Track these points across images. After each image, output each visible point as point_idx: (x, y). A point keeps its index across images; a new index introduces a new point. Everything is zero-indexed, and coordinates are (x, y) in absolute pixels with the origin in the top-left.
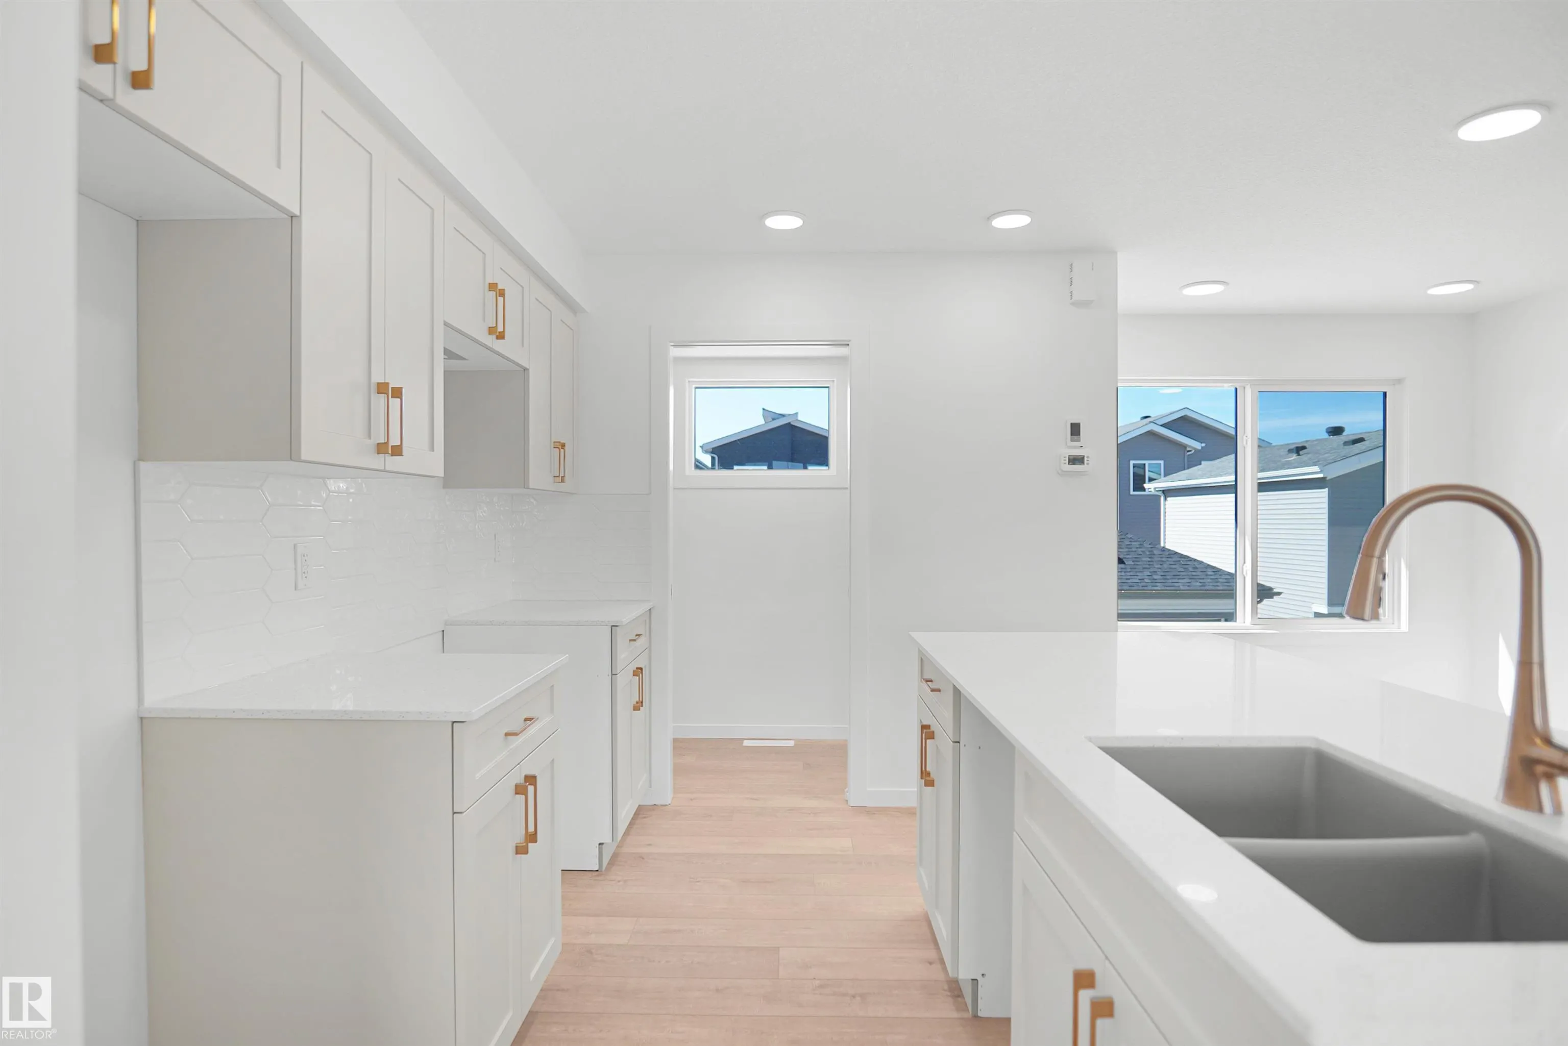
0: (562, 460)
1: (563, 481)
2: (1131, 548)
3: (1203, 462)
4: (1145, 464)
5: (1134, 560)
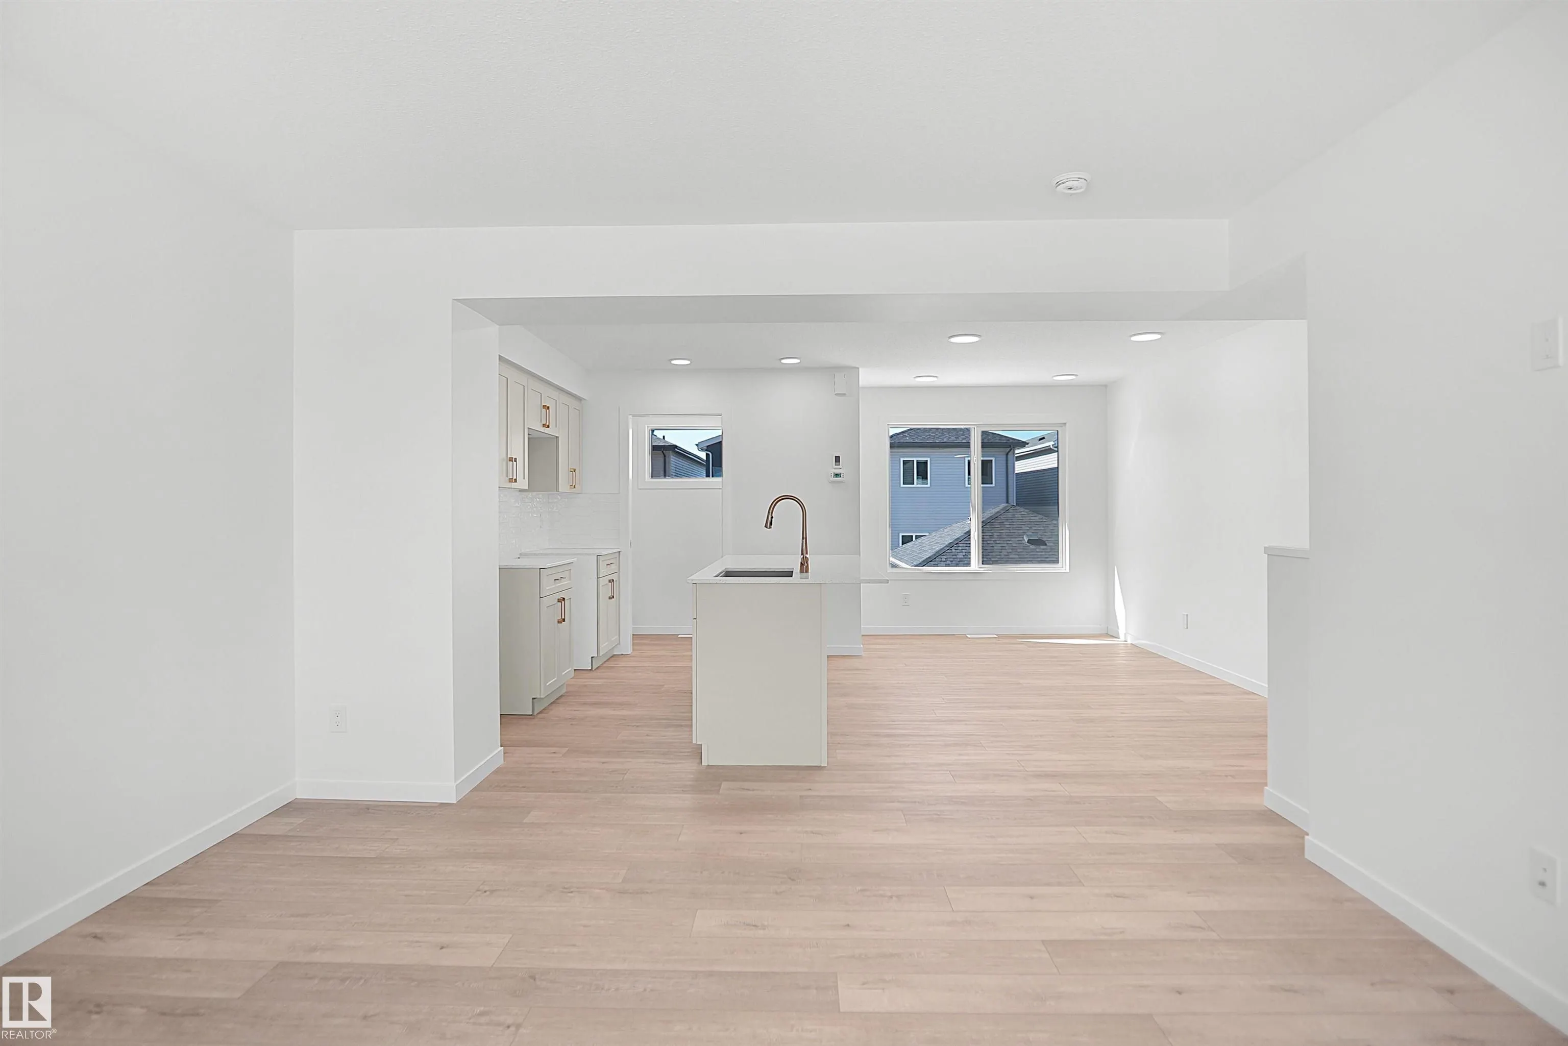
0: (574, 478)
1: (574, 487)
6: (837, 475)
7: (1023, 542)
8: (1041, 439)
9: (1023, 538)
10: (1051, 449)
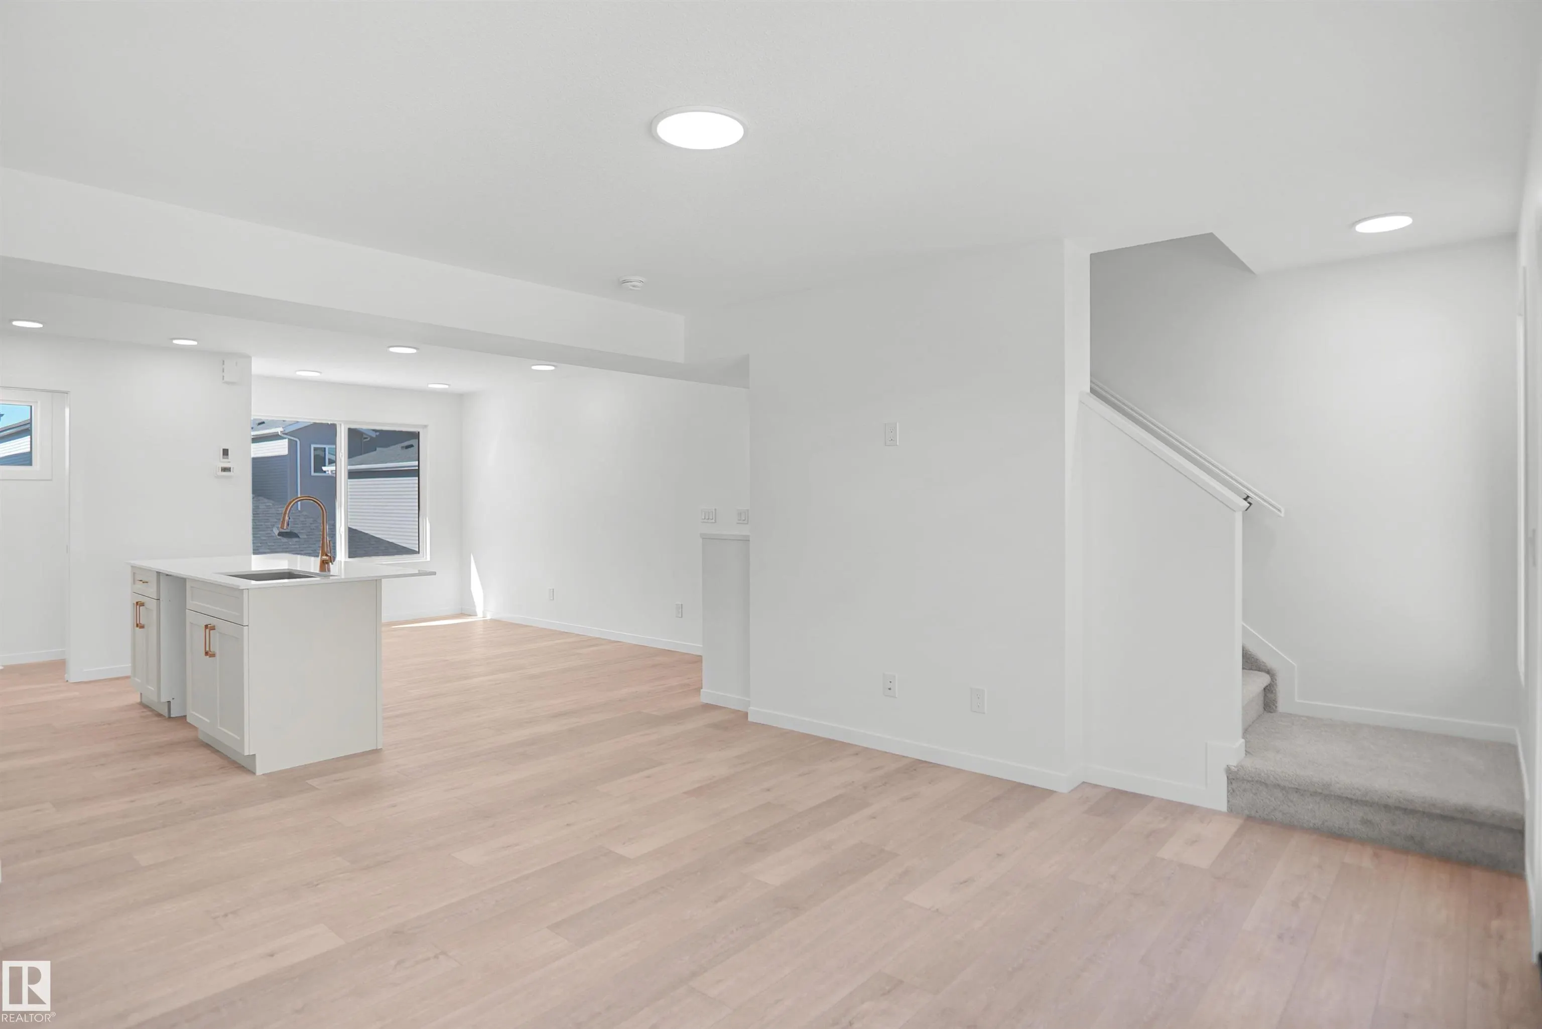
2: (305, 524)
3: (377, 449)
4: (325, 448)
5: (308, 534)
6: (225, 469)
7: (273, 535)
8: (260, 424)
9: (272, 531)
10: (279, 435)
